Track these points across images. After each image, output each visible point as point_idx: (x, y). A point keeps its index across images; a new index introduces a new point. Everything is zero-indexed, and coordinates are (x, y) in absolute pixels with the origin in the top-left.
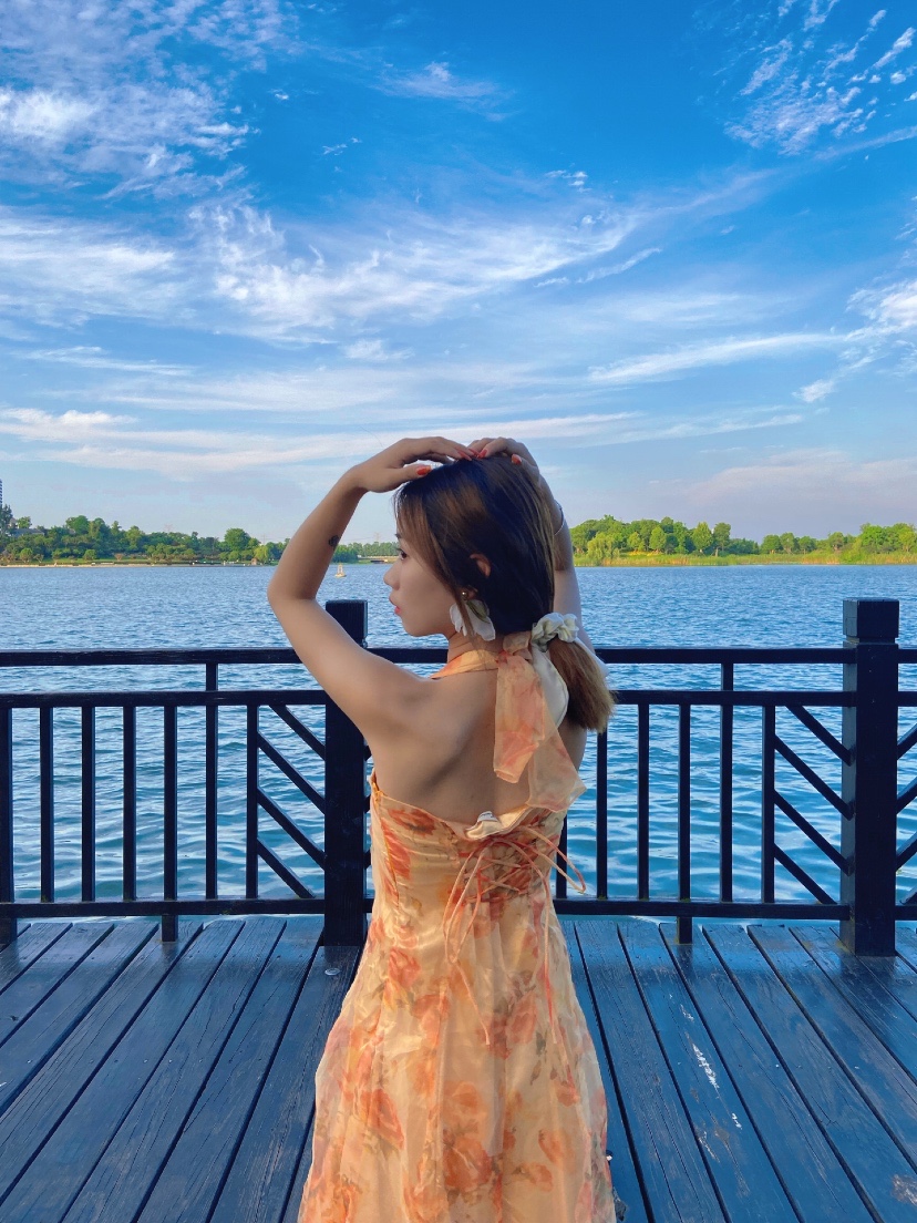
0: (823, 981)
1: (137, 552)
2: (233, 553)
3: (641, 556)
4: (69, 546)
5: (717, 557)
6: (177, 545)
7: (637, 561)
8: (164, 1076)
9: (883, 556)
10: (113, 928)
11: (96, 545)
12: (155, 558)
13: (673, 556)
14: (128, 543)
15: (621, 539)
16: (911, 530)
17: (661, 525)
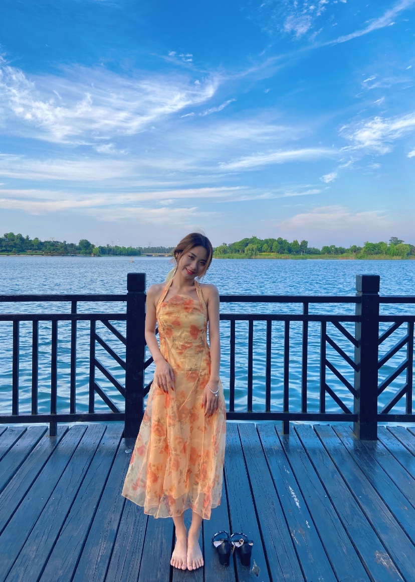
0: (346, 453)
1: (37, 250)
2: (83, 251)
3: (269, 255)
4: (5, 246)
5: (301, 256)
6: (56, 246)
7: (267, 257)
8: (50, 506)
9: (374, 256)
10: (26, 429)
11: (18, 246)
12: (45, 253)
13: (282, 255)
14: (33, 245)
15: (260, 247)
16: (386, 244)
17: (277, 241)
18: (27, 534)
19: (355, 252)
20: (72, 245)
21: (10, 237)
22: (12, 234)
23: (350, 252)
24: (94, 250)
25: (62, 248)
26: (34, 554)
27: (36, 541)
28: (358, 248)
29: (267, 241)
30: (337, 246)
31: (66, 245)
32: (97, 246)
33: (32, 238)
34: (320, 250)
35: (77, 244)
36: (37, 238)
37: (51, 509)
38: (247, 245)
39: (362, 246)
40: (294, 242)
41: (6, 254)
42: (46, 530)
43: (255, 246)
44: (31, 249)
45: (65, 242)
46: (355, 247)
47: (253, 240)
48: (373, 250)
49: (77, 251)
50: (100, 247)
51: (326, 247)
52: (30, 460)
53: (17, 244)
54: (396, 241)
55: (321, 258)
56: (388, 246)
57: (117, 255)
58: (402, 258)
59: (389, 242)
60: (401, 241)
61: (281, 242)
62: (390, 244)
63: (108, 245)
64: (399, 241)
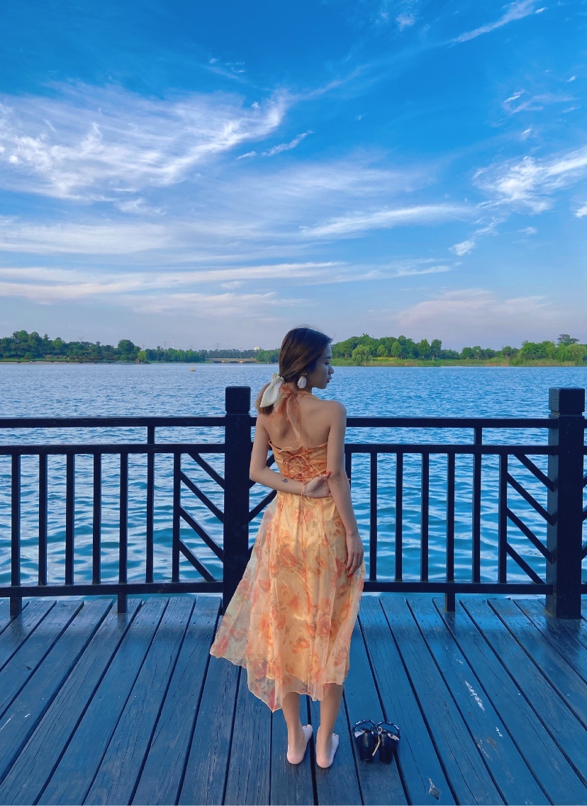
0: (539, 636)
1: (60, 354)
2: (123, 356)
3: (386, 360)
4: (15, 350)
5: (433, 361)
6: (87, 350)
7: (384, 363)
8: (132, 708)
9: (536, 361)
10: (83, 605)
11: (33, 349)
12: (72, 359)
13: (406, 360)
14: (54, 349)
15: (373, 349)
16: (553, 345)
17: (399, 340)
18: (105, 744)
19: (509, 355)
20: (108, 348)
21: (22, 337)
22: (24, 333)
23: (502, 355)
24: (139, 354)
25: (94, 351)
26: (119, 771)
27: (119, 754)
28: (513, 350)
29: (383, 341)
30: (484, 348)
31: (99, 347)
32: (143, 349)
33: (52, 338)
34: (459, 353)
35: (116, 347)
36: (59, 338)
37: (134, 711)
38: (355, 346)
39: (519, 347)
40: (422, 341)
41: (17, 360)
42: (131, 740)
43: (367, 348)
44: (50, 354)
45: (99, 343)
46: (509, 348)
47: (364, 340)
48: (535, 353)
49: (116, 356)
50: (147, 350)
51: (467, 348)
52: (94, 645)
53: (31, 347)
54: (567, 340)
55: (461, 364)
56: (557, 346)
57: (171, 361)
58: (577, 365)
59: (557, 342)
60: (575, 340)
61: (403, 342)
62: (558, 345)
63: (158, 347)
64: (571, 340)
